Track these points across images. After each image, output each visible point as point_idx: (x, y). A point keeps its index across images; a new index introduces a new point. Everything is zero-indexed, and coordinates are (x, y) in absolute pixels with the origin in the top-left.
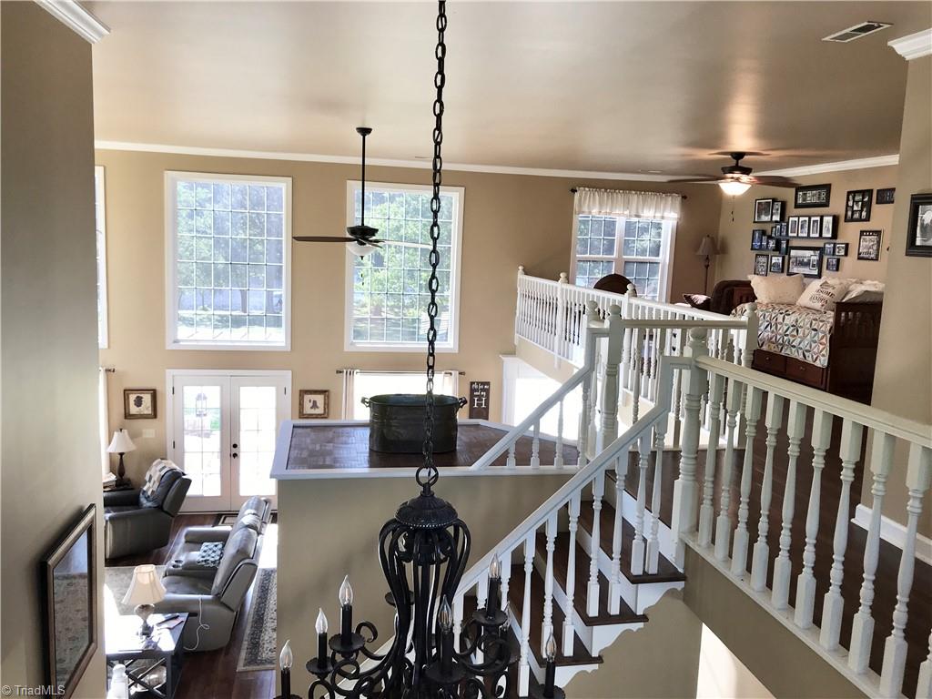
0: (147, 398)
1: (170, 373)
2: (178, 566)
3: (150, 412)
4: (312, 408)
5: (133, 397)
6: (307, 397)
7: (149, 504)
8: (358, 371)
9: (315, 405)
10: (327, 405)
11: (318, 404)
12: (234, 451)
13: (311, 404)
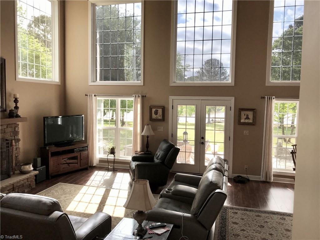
0: (160, 111)
1: (171, 98)
2: (169, 192)
3: (161, 118)
4: (245, 119)
5: (154, 110)
6: (243, 113)
7: (158, 161)
8: (274, 97)
9: (247, 118)
10: (254, 118)
11: (249, 117)
12: (202, 141)
13: (245, 117)
